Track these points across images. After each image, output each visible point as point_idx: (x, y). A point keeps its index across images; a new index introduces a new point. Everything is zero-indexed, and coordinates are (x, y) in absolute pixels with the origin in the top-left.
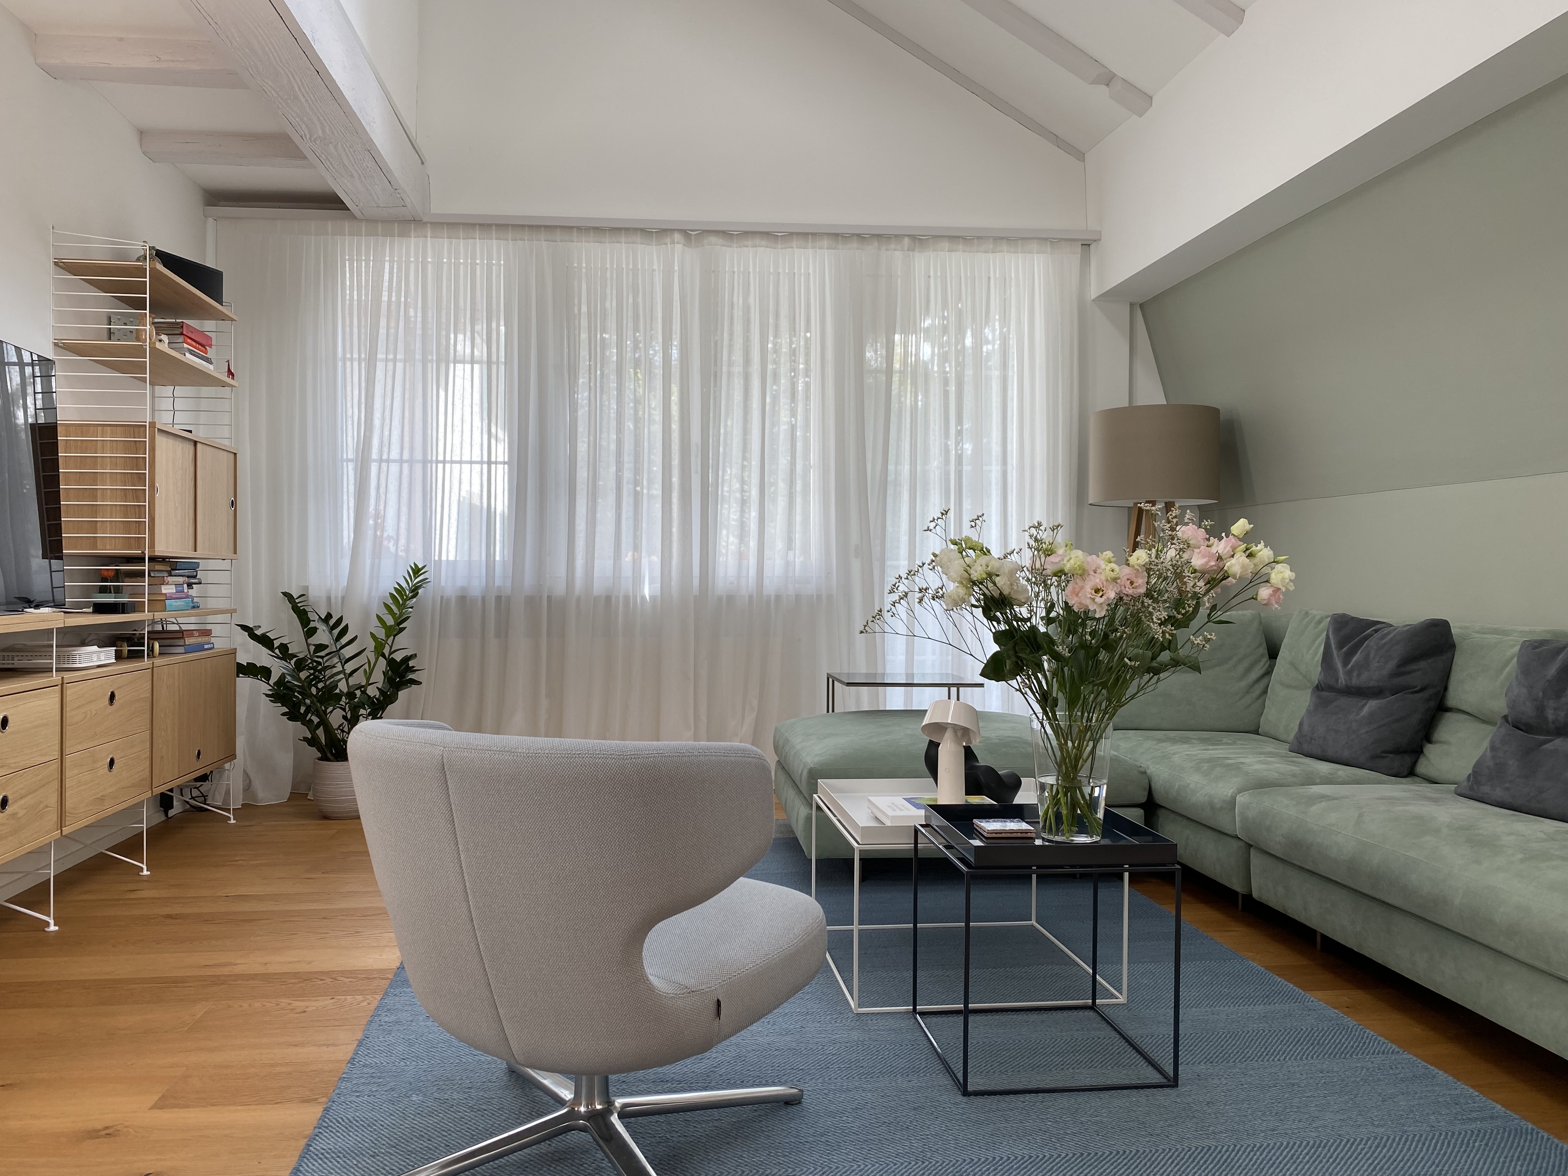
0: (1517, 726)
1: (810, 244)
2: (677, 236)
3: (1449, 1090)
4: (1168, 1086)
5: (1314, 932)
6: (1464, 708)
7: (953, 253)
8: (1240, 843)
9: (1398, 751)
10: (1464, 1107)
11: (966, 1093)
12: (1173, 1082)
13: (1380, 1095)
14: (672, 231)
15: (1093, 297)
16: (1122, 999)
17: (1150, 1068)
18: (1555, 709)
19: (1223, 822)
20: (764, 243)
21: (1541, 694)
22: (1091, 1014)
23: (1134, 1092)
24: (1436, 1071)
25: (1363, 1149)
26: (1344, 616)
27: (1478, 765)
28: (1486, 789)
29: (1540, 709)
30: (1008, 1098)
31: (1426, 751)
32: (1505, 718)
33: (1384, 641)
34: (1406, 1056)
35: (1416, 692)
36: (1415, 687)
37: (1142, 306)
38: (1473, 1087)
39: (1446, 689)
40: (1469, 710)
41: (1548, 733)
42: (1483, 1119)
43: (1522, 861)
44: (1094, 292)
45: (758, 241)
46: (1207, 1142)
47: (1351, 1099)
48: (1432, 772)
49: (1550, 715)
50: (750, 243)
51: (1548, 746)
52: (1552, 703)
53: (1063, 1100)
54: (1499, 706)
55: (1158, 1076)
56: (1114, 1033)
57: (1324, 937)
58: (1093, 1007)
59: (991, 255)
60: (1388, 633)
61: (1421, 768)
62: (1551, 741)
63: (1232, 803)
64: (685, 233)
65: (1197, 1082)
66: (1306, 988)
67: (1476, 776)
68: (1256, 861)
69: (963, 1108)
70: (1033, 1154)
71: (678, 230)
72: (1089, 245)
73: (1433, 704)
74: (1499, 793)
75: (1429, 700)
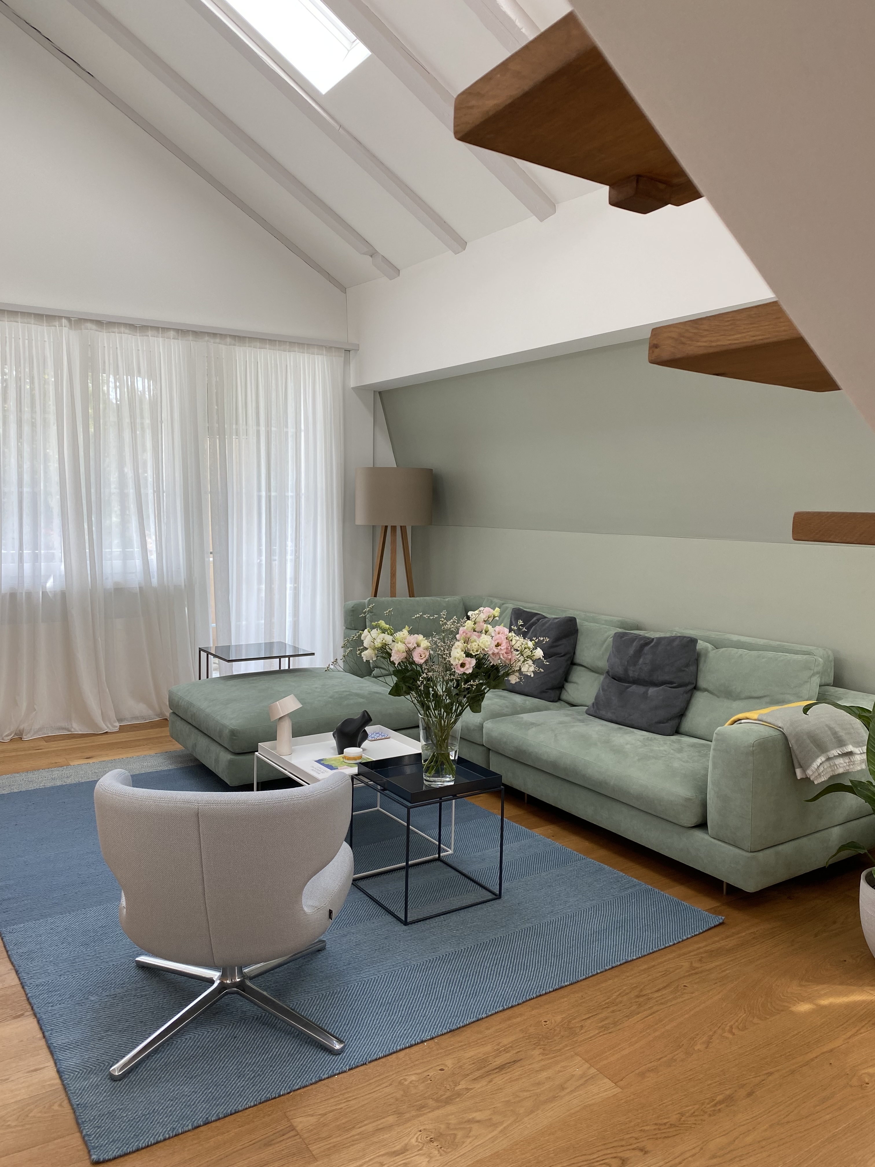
0: (616, 678)
1: (160, 334)
2: (64, 321)
3: (612, 874)
4: (496, 899)
5: (523, 793)
6: (585, 664)
7: (262, 350)
8: (484, 748)
9: (553, 688)
10: (622, 882)
11: (406, 923)
12: (499, 896)
13: (586, 883)
14: (60, 317)
15: (352, 386)
16: (450, 852)
17: (484, 890)
18: (633, 671)
19: (476, 738)
20: (127, 331)
21: (626, 663)
22: (439, 863)
23: (483, 905)
24: (604, 866)
25: (591, 913)
26: (519, 609)
27: (597, 698)
28: (603, 713)
29: (626, 670)
30: (427, 921)
31: (565, 687)
32: (608, 672)
33: (544, 628)
34: (588, 860)
35: (562, 656)
36: (561, 654)
37: (380, 393)
38: (622, 871)
39: (574, 653)
40: (587, 666)
41: (629, 682)
42: (631, 887)
43: (639, 760)
44: (352, 383)
45: (123, 329)
46: (527, 925)
47: (576, 888)
48: (570, 699)
49: (631, 674)
50: (116, 330)
51: (629, 689)
52: (631, 668)
53: (453, 917)
54: (603, 664)
55: (490, 894)
56: (457, 873)
57: (528, 795)
58: (439, 859)
59: (288, 353)
60: (546, 623)
61: (565, 696)
62: (630, 687)
63: (481, 727)
64: (69, 319)
65: (508, 893)
66: (530, 828)
67: (597, 703)
68: (493, 757)
69: (409, 933)
70: (457, 949)
71: (64, 317)
72: (349, 351)
73: (569, 662)
74: (609, 715)
75: (567, 660)
